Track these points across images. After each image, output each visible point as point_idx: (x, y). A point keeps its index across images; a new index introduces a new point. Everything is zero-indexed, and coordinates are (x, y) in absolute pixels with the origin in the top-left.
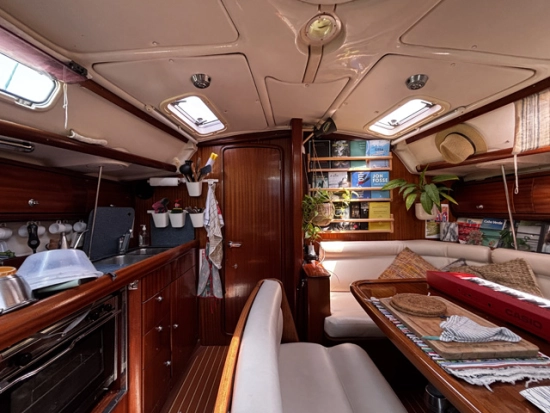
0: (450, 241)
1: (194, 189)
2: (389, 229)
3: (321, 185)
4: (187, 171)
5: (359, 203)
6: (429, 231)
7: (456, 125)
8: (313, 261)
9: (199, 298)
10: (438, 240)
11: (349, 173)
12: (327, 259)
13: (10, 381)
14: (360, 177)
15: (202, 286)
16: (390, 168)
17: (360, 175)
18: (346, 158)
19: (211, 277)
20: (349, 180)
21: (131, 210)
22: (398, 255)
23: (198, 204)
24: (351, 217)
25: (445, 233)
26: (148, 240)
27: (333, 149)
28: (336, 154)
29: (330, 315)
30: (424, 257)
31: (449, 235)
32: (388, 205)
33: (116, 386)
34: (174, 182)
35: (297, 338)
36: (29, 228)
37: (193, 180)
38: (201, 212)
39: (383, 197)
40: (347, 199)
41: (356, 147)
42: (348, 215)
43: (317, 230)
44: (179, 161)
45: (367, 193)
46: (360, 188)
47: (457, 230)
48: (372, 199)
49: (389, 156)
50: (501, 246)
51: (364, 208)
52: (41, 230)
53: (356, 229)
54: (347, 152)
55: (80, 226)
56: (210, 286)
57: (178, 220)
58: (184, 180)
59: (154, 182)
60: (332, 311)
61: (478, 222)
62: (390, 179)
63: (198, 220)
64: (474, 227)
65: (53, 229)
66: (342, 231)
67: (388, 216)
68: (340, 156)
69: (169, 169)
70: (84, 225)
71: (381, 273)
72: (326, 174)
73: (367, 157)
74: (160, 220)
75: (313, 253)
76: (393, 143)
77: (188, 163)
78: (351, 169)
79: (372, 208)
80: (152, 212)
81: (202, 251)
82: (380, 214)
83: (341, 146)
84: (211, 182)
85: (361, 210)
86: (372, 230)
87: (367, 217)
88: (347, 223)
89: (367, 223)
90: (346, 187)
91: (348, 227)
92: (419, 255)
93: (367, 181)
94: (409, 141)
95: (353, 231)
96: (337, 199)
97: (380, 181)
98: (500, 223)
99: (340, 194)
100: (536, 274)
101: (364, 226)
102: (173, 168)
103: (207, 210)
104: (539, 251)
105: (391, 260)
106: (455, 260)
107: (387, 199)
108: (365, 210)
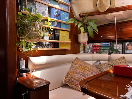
2: (68, 48)
8: (24, 74)
16: (69, 12)
20: (49, 12)
22: (73, 62)
25: (88, 49)
31: (90, 50)
32: (68, 33)
39: (66, 28)
42: (48, 38)
45: (59, 24)
46: (55, 19)
48: (61, 28)
49: (69, 4)
51: (57, 34)
53: (53, 47)
61: (99, 44)
62: (69, 18)
64: (98, 46)
66: (45, 49)
67: (68, 40)
71: (65, 76)
75: (24, 67)
78: (50, 5)
79: (61, 34)
82: (65, 38)
85: (55, 35)
86: (61, 48)
87: (58, 40)
88: (47, 43)
89: (58, 43)
93: (58, 16)
95: (50, 48)
97: (65, 17)
98: (108, 44)
99: (44, 21)
105: (69, 65)
106: (96, 61)
107: (68, 30)
108: (57, 35)
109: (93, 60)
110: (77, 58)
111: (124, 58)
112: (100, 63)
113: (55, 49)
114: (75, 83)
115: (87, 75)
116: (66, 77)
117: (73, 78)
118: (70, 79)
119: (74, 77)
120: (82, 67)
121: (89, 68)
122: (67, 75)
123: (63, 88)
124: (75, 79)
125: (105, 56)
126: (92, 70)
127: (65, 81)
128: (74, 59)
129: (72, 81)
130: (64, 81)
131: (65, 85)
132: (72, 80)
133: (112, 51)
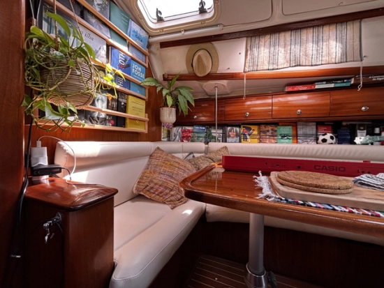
0: (179, 141)
2: (143, 129)
6: (163, 135)
10: (169, 141)
11: (108, 44)
16: (147, 65)
17: (121, 56)
20: (107, 54)
25: (175, 136)
31: (178, 137)
32: (143, 103)
39: (141, 93)
42: (105, 104)
45: (127, 83)
48: (131, 92)
49: (146, 51)
51: (123, 101)
53: (113, 125)
61: (190, 128)
64: (189, 131)
66: (98, 126)
67: (143, 116)
71: (136, 180)
73: (128, 37)
75: (45, 162)
76: (152, 40)
78: (111, 41)
79: (131, 102)
82: (137, 110)
85: (119, 103)
86: (130, 128)
87: (125, 112)
88: (103, 115)
89: (124, 119)
91: (104, 121)
93: (127, 67)
95: (109, 127)
97: (138, 74)
98: (204, 128)
101: (120, 121)
105: (145, 161)
106: (187, 154)
107: (143, 97)
108: (123, 104)
109: (183, 152)
110: (158, 148)
111: (226, 148)
112: (194, 156)
113: (117, 129)
114: (157, 190)
115: (177, 174)
116: (139, 182)
117: (152, 182)
118: (147, 184)
119: (155, 181)
120: (169, 163)
121: (179, 164)
122: (141, 178)
123: (133, 202)
124: (156, 184)
125: (201, 145)
126: (185, 167)
127: (137, 189)
128: (153, 150)
129: (152, 188)
130: (134, 188)
131: (137, 197)
132: (152, 185)
133: (209, 139)
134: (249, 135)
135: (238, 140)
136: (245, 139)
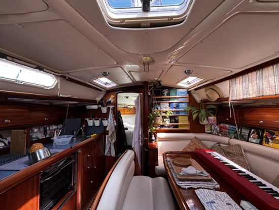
0: (215, 134)
1: (104, 110)
2: (188, 128)
3: (157, 109)
4: (101, 103)
5: (174, 116)
6: (207, 129)
7: (211, 85)
8: (154, 142)
9: (105, 156)
10: (211, 133)
11: (169, 103)
12: (159, 141)
13: (43, 180)
14: (174, 105)
15: (107, 151)
16: (188, 101)
17: (175, 104)
18: (168, 97)
19: (110, 147)
20: (170, 106)
21: (80, 119)
22: (192, 140)
23: (106, 116)
24: (171, 122)
25: (214, 130)
26: (85, 131)
27: (162, 93)
28: (164, 95)
29: (158, 165)
30: (202, 141)
32: (187, 117)
33: (72, 188)
34: (96, 107)
35: (141, 174)
36: (44, 128)
37: (104, 107)
38: (107, 119)
39: (185, 113)
40: (168, 115)
41: (172, 92)
43: (154, 128)
44: (98, 99)
45: (178, 112)
46: (174, 110)
47: (218, 129)
48: (180, 115)
49: (187, 96)
50: (235, 138)
51: (177, 119)
52: (48, 128)
53: (173, 128)
54: (169, 94)
55: (60, 126)
56: (110, 151)
57: (97, 123)
58: (100, 106)
59: (89, 107)
60: (159, 164)
61: (227, 126)
62: (188, 106)
63: (105, 123)
64: (226, 128)
65: (51, 128)
67: (187, 123)
68: (166, 96)
69: (94, 102)
70: (62, 126)
72: (159, 104)
73: (177, 96)
74: (90, 123)
75: (153, 138)
76: (189, 90)
77: (102, 100)
78: (170, 101)
79: (180, 118)
80: (87, 119)
81: (107, 136)
82: (183, 121)
83: (166, 92)
84: (111, 107)
85: (175, 120)
86: (180, 128)
87: (178, 122)
90: (168, 109)
91: (169, 126)
92: (200, 140)
93: (177, 106)
94: (196, 90)
95: (171, 128)
96: (164, 114)
97: (183, 106)
98: (235, 127)
99: (166, 112)
100: (244, 151)
101: (177, 126)
102: (96, 101)
103: (109, 119)
104: (248, 141)
105: (189, 142)
106: (216, 143)
107: (187, 115)
109: (214, 141)
111: (239, 146)
113: (175, 129)
125: (227, 139)
128: (193, 137)
134: (272, 139)
135: (258, 142)
136: (267, 142)
